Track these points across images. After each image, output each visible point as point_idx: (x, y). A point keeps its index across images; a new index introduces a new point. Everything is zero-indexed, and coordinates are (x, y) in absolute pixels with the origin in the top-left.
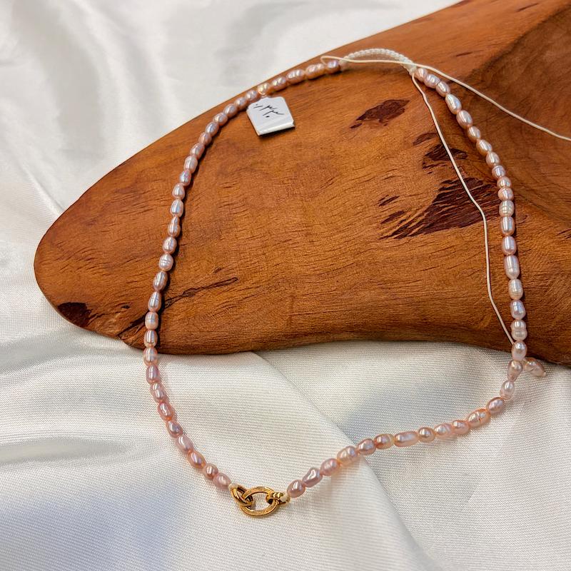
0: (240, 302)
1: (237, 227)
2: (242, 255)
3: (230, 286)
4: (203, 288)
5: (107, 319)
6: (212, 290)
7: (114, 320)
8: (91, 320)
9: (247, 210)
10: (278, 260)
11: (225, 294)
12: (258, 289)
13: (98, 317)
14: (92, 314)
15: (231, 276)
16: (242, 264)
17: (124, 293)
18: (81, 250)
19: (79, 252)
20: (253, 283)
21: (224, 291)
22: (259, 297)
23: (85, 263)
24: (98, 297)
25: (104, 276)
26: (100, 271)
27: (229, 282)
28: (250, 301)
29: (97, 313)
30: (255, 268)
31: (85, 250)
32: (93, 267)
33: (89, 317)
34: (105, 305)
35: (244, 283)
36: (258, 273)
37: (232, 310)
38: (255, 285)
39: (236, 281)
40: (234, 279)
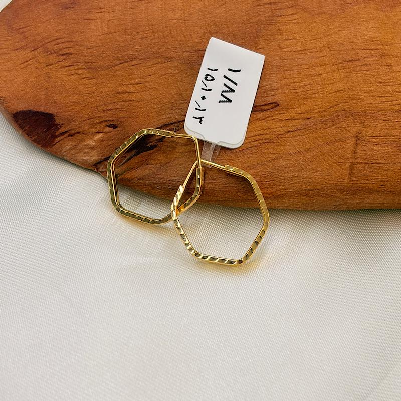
0: (279, 136)
1: (281, 34)
2: (287, 73)
3: (267, 114)
5: (82, 140)
7: (91, 143)
8: (59, 139)
9: (296, 13)
10: (340, 86)
12: (308, 122)
13: (71, 135)
14: (62, 130)
15: (269, 99)
16: (286, 85)
17: (111, 107)
18: (54, 40)
19: (50, 42)
20: (300, 112)
21: (258, 119)
22: (307, 132)
23: (57, 59)
24: (74, 107)
25: (85, 79)
26: (79, 73)
27: (266, 107)
28: (295, 137)
29: (69, 131)
30: (305, 93)
31: (59, 41)
32: (69, 66)
33: (57, 134)
34: (83, 120)
35: (287, 111)
36: (309, 100)
37: (268, 146)
38: (303, 116)
39: (276, 107)
40: (274, 105)
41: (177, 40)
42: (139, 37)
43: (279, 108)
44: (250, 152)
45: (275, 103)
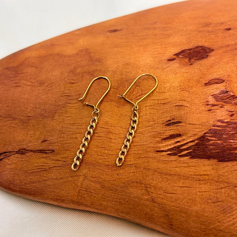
0: (50, 168)
1: (66, 113)
2: (62, 135)
3: (48, 155)
4: (31, 151)
6: (36, 154)
11: (43, 160)
12: (65, 163)
15: (51, 148)
16: (60, 141)
20: (62, 157)
21: (43, 157)
22: (63, 169)
27: (49, 152)
28: (57, 170)
30: (67, 147)
35: (57, 156)
36: (68, 151)
37: (44, 172)
38: (63, 159)
39: (52, 152)
40: (52, 151)
41: (21, 110)
43: (53, 153)
44: (35, 174)
45: (53, 150)
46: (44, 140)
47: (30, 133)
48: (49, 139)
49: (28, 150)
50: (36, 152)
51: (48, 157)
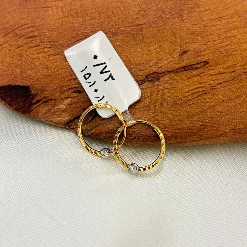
0: (213, 88)
1: (199, 7)
2: (210, 37)
3: (200, 71)
4: (169, 72)
5: (54, 105)
6: (180, 74)
7: (62, 106)
8: (35, 105)
11: (195, 79)
12: (233, 74)
13: (45, 102)
15: (200, 59)
16: (211, 47)
18: (21, 26)
19: (17, 28)
20: (226, 67)
21: (194, 75)
22: (234, 83)
23: (26, 41)
24: (45, 79)
25: (51, 56)
26: (45, 51)
27: (198, 66)
28: (224, 87)
29: (44, 98)
30: (226, 52)
31: (25, 26)
32: (37, 46)
33: (33, 102)
34: (53, 89)
35: (216, 67)
36: (231, 57)
37: (205, 96)
38: (228, 70)
39: (206, 64)
40: (204, 63)
41: (119, 19)
42: (88, 18)
43: (208, 65)
44: (192, 103)
45: (205, 61)
46: (182, 51)
47: (152, 48)
48: (190, 48)
49: (161, 72)
50: (177, 72)
51: (202, 73)
